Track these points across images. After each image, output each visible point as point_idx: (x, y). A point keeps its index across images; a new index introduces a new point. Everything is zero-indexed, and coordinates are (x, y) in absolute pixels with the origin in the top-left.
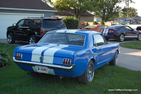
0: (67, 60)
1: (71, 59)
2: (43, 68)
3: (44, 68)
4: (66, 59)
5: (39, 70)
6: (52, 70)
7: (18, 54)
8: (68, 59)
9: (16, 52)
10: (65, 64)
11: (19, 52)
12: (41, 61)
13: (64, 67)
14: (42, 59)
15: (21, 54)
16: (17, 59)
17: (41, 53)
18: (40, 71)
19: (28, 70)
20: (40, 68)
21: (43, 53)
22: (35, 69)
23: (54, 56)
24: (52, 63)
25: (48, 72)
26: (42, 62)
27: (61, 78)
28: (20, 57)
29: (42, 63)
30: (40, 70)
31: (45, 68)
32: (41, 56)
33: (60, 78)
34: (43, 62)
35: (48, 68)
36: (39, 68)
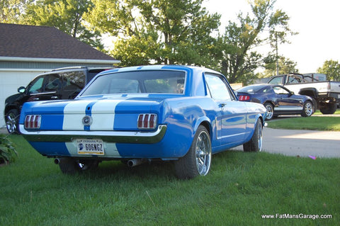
0: (147, 116)
1: (157, 113)
2: (91, 144)
3: (93, 143)
4: (144, 115)
5: (81, 149)
6: (113, 146)
7: (30, 116)
8: (150, 115)
9: (28, 114)
10: (143, 127)
11: (33, 113)
12: (85, 126)
13: (139, 134)
14: (87, 122)
15: (37, 117)
16: (29, 127)
17: (84, 110)
18: (85, 152)
19: (56, 154)
20: (84, 144)
21: (89, 108)
22: (73, 148)
23: (117, 112)
24: (112, 127)
25: (103, 152)
26: (87, 128)
27: (135, 163)
28: (36, 123)
29: (89, 130)
30: (84, 150)
31: (97, 143)
32: (84, 115)
33: (131, 163)
34: (91, 128)
35: (104, 141)
36: (81, 144)
